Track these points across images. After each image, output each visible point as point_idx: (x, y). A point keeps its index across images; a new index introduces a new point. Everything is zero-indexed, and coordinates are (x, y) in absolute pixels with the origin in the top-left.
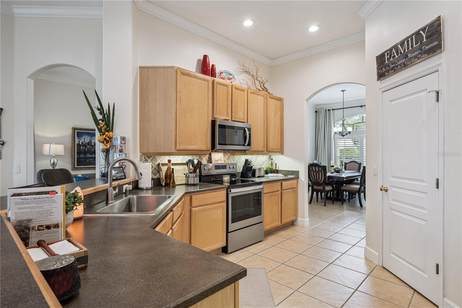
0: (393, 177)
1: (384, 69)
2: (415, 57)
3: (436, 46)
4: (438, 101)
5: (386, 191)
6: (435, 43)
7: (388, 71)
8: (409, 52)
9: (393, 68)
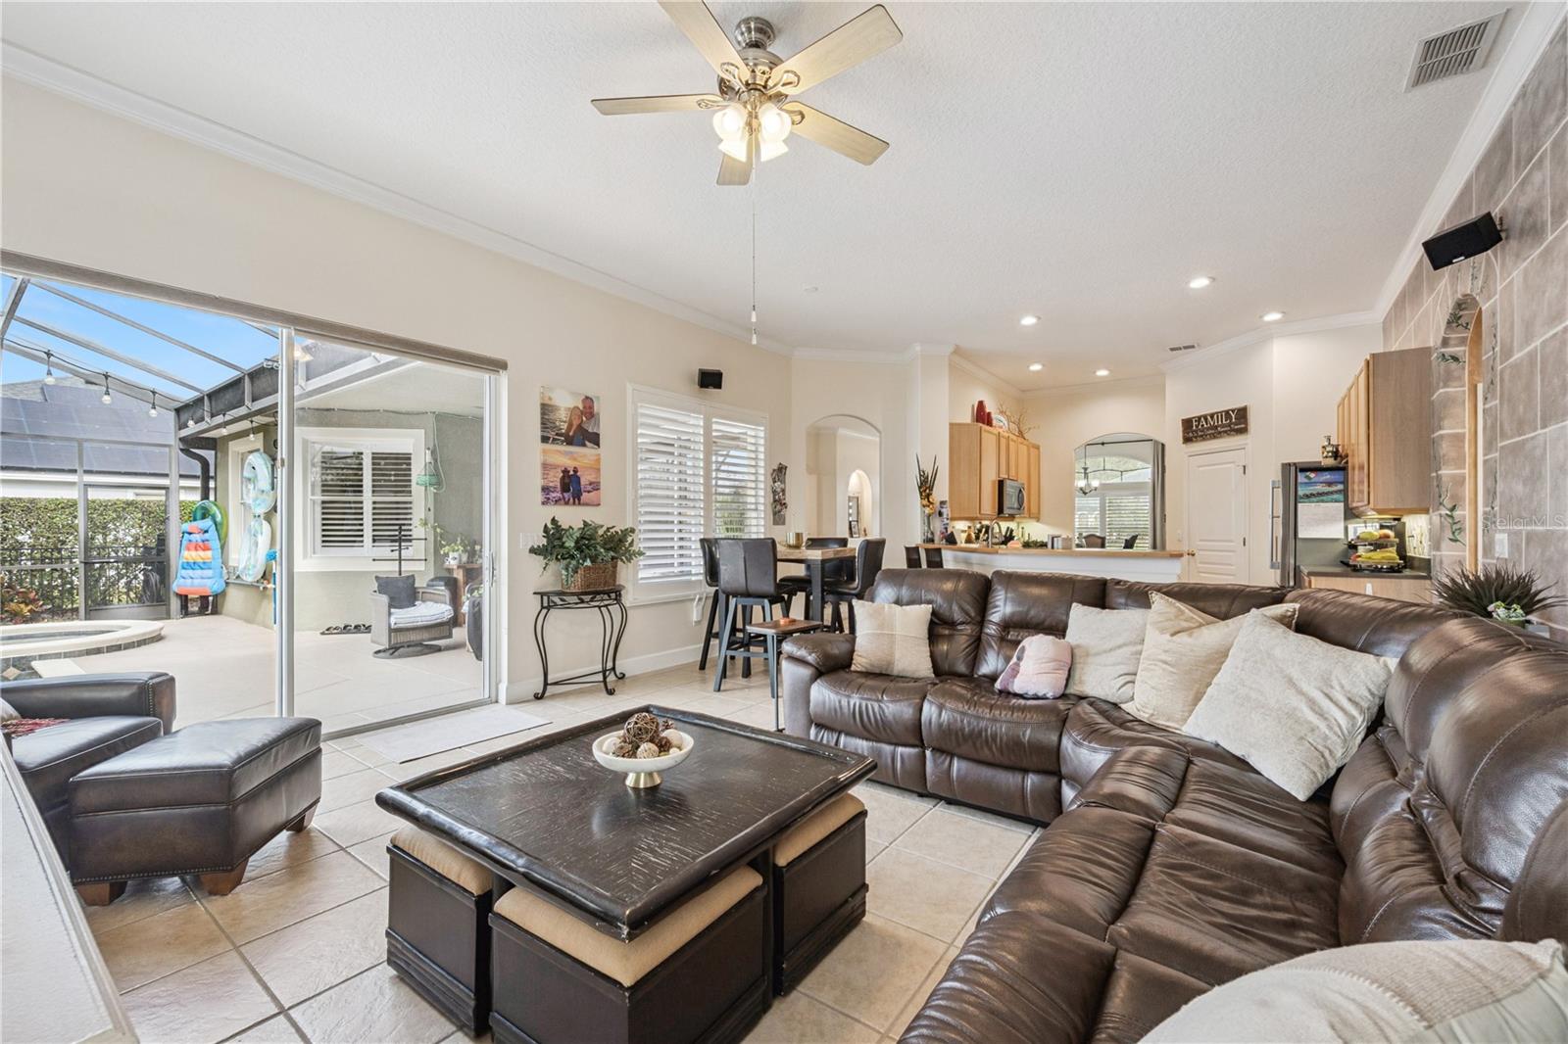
0: (1201, 540)
1: (1191, 435)
2: (1225, 432)
3: (1241, 429)
4: (1244, 473)
5: (1193, 555)
6: (1243, 426)
7: (1196, 437)
8: (1219, 426)
9: (1202, 436)
